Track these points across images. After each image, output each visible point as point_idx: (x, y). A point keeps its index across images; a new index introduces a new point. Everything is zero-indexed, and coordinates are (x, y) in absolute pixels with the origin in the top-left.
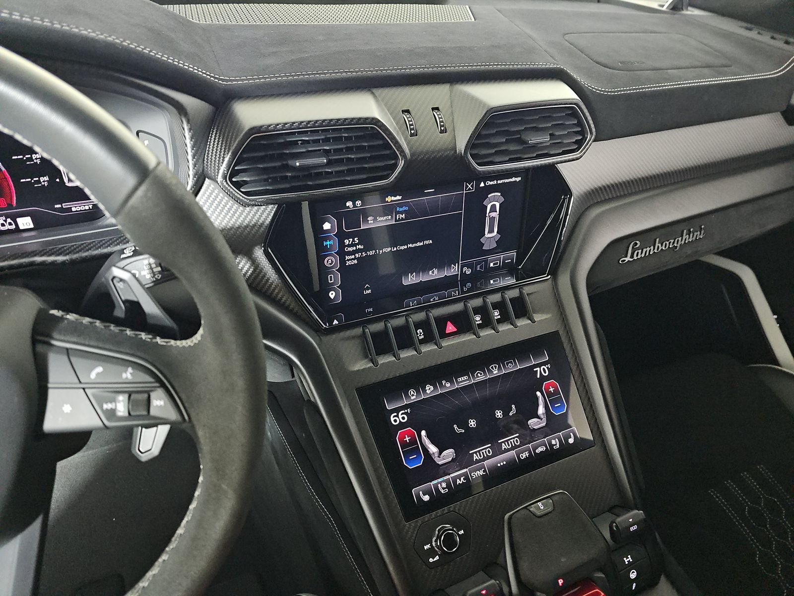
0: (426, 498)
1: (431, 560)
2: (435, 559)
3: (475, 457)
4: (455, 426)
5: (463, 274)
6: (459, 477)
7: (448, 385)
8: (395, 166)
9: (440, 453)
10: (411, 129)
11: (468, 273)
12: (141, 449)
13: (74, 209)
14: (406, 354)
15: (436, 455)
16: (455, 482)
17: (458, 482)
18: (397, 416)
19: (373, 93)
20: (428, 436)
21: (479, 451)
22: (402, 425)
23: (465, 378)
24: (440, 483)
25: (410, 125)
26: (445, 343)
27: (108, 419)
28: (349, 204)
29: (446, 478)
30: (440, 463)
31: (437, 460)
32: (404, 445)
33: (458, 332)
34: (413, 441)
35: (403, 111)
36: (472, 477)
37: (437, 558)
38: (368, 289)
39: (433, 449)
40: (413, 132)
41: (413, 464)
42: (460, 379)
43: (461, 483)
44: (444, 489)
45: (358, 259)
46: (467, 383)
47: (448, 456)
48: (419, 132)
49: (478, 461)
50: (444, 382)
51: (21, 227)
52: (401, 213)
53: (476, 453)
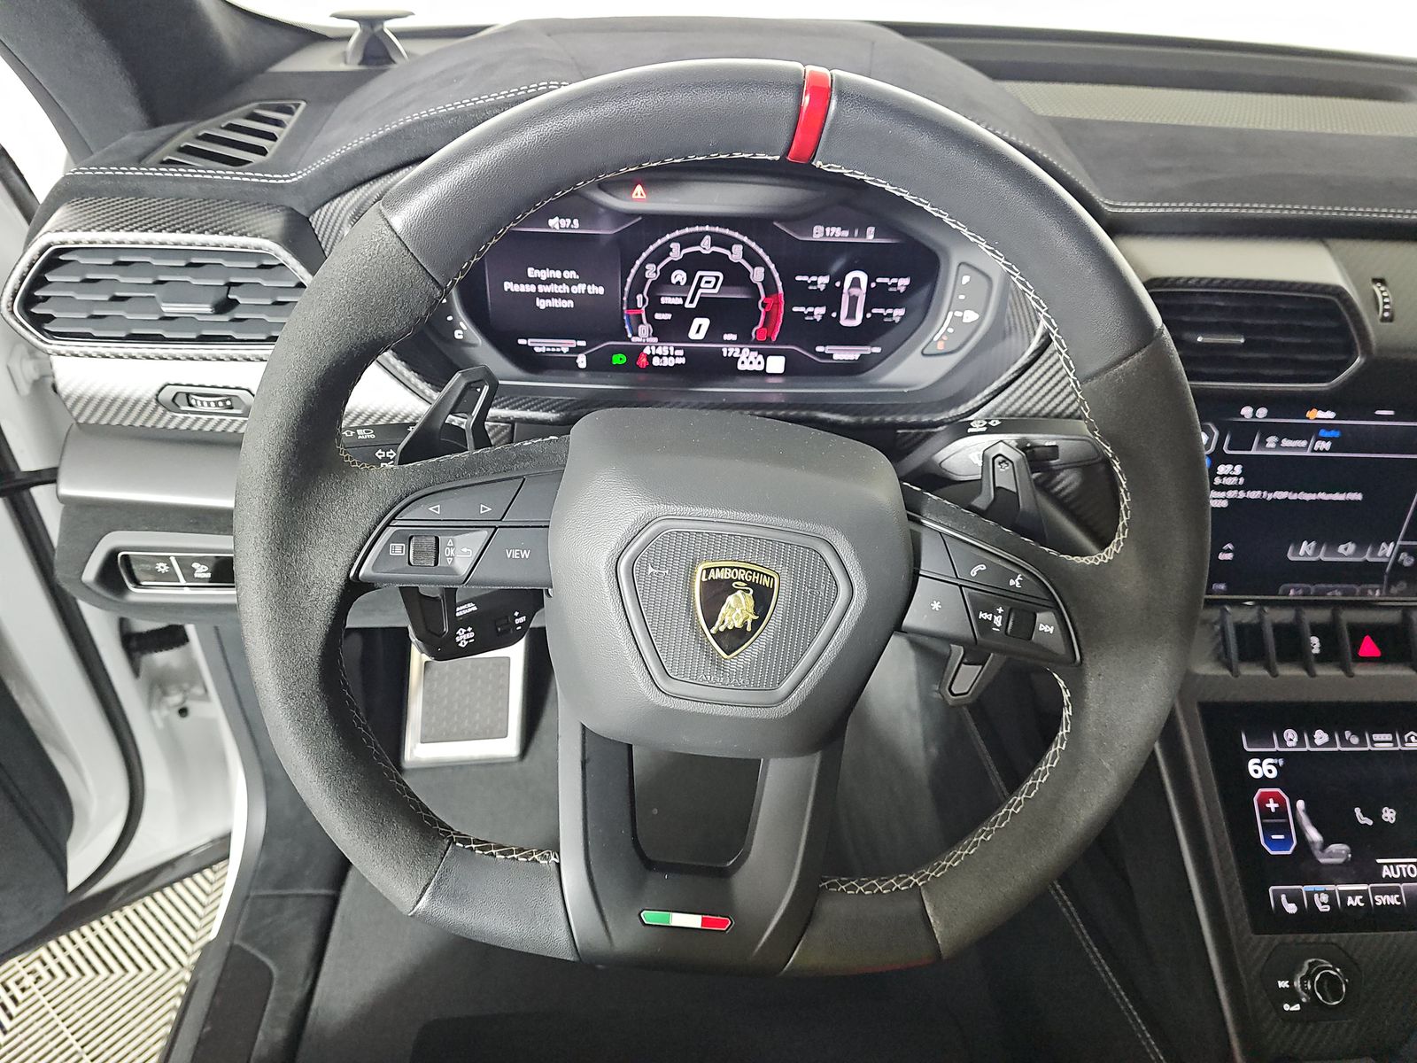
0: (1291, 908)
1: (1286, 1007)
2: (1293, 1009)
3: (1386, 872)
4: (1358, 811)
5: (1397, 565)
6: (1354, 894)
7: (1355, 740)
8: (1346, 364)
9: (1325, 845)
10: (1385, 310)
11: (1406, 564)
12: (953, 689)
13: (836, 357)
14: (1288, 671)
15: (1318, 846)
16: (1344, 901)
17: (1350, 901)
18: (1260, 765)
19: (1327, 246)
20: (1308, 811)
21: (1394, 864)
22: (1264, 781)
23: (1388, 737)
24: (1319, 892)
25: (1385, 303)
26: (1361, 671)
27: (981, 633)
28: (1247, 412)
29: (1330, 887)
30: (1322, 861)
31: (1317, 853)
32: (1266, 813)
33: (1383, 660)
34: (1281, 812)
35: (1375, 281)
36: (1375, 901)
37: (1297, 1007)
38: (1228, 551)
39: (1313, 835)
40: (1386, 314)
41: (1276, 848)
42: (1376, 737)
43: (1355, 904)
44: (1323, 904)
45: (1230, 500)
46: (1388, 747)
47: (1338, 855)
48: (1397, 316)
49: (1388, 880)
50: (1347, 734)
51: (768, 371)
52: (1326, 440)
53: (1388, 864)
